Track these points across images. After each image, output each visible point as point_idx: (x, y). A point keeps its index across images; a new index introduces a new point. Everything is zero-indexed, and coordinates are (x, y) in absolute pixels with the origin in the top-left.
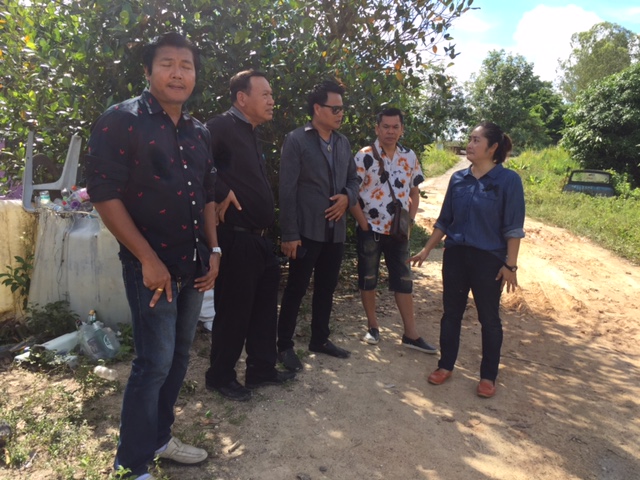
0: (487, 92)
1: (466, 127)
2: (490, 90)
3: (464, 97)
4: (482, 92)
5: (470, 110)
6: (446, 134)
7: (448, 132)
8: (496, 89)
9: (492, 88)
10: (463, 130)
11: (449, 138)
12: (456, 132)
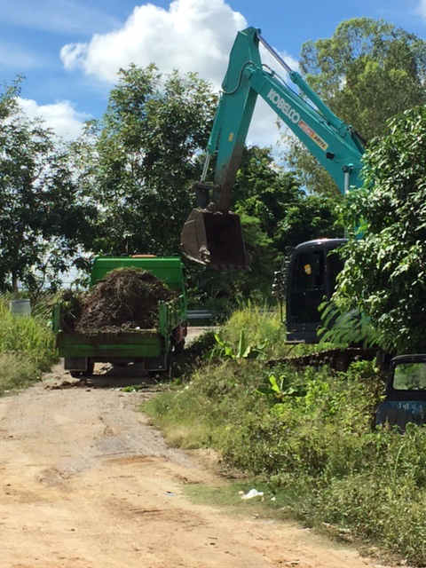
0: (128, 167)
1: (87, 255)
2: (135, 164)
3: (74, 179)
4: (118, 166)
5: (93, 213)
6: (38, 274)
7: (43, 269)
8: (148, 161)
9: (140, 156)
10: (80, 263)
11: (48, 285)
12: (64, 268)
